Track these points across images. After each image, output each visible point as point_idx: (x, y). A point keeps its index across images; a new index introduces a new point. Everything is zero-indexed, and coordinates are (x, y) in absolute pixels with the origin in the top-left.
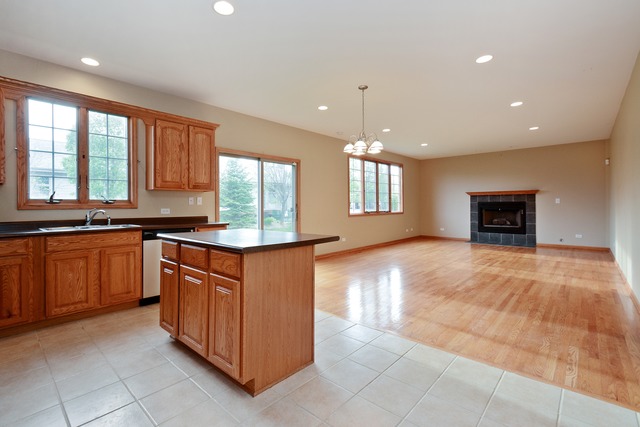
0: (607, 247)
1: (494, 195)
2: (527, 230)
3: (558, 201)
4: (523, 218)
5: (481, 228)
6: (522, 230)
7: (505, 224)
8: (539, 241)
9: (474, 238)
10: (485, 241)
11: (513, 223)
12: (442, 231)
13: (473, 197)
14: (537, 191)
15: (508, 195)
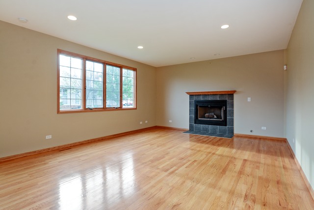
0: (284, 137)
1: (205, 95)
2: (228, 123)
3: (249, 99)
4: (225, 112)
5: (197, 121)
6: (224, 123)
7: (213, 117)
8: (236, 132)
9: (191, 129)
10: (199, 131)
11: (219, 117)
12: (171, 123)
13: (192, 95)
14: (235, 91)
15: (214, 94)
